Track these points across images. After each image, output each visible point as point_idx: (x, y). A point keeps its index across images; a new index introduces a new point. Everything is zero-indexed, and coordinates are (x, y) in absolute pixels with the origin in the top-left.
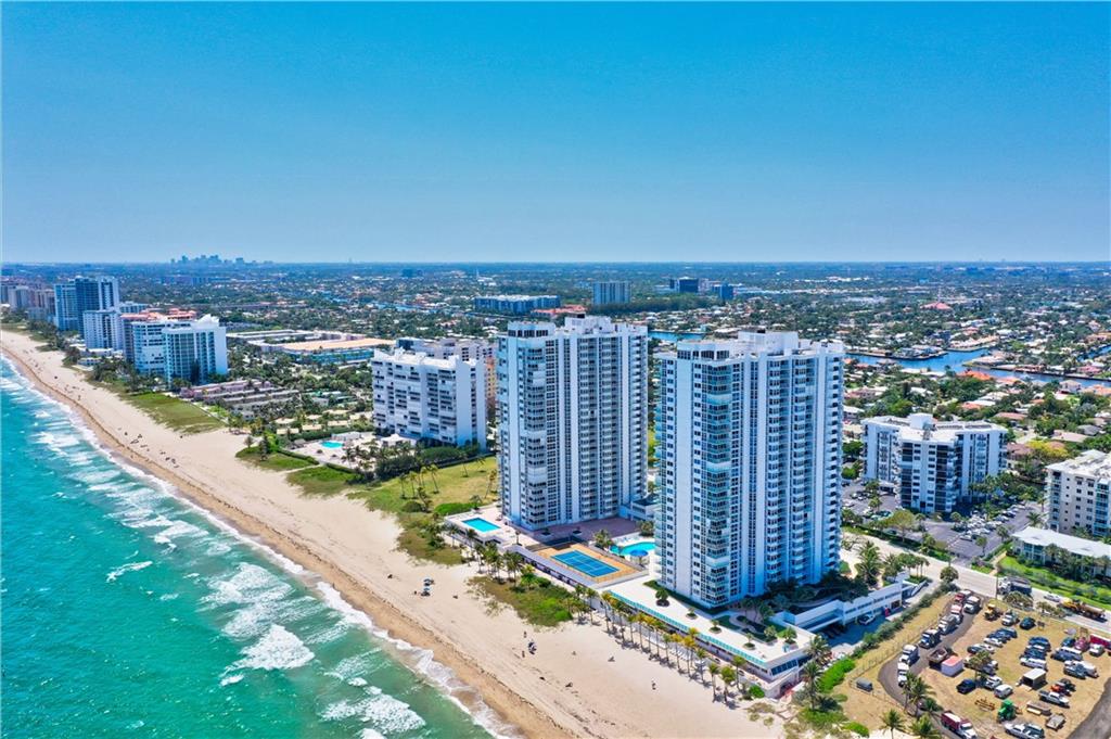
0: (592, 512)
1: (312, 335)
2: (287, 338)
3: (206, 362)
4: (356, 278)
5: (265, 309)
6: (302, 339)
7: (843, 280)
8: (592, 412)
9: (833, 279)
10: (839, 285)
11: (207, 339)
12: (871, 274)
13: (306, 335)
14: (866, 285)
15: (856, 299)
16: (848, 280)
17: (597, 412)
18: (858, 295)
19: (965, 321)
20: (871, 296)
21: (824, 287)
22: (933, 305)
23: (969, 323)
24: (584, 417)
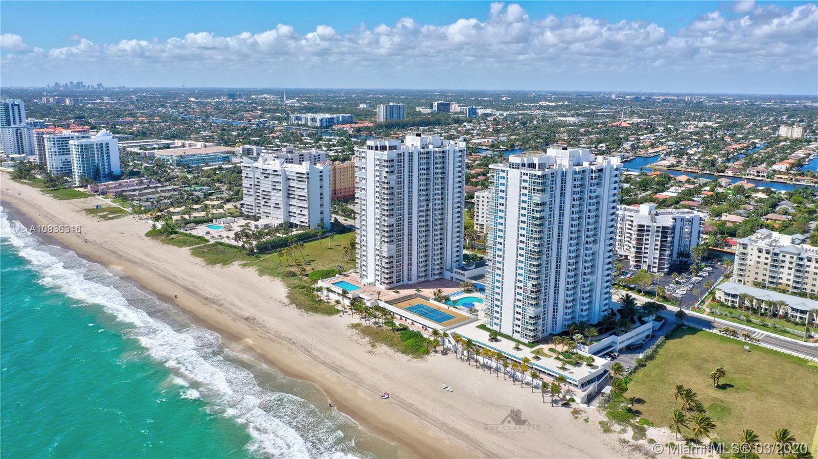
0: (426, 275)
1: (174, 144)
2: (156, 146)
3: (104, 165)
4: (192, 99)
5: (131, 124)
6: (167, 147)
7: (550, 104)
8: (428, 205)
9: (543, 103)
10: (548, 108)
11: (104, 148)
12: (569, 100)
13: (168, 144)
14: (567, 108)
15: (564, 119)
16: (554, 104)
17: (431, 204)
18: (565, 116)
19: (642, 135)
20: (573, 116)
21: (539, 109)
22: (618, 123)
23: (645, 136)
24: (421, 209)
